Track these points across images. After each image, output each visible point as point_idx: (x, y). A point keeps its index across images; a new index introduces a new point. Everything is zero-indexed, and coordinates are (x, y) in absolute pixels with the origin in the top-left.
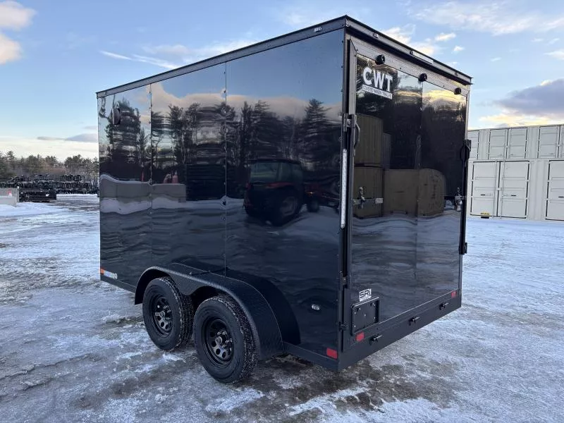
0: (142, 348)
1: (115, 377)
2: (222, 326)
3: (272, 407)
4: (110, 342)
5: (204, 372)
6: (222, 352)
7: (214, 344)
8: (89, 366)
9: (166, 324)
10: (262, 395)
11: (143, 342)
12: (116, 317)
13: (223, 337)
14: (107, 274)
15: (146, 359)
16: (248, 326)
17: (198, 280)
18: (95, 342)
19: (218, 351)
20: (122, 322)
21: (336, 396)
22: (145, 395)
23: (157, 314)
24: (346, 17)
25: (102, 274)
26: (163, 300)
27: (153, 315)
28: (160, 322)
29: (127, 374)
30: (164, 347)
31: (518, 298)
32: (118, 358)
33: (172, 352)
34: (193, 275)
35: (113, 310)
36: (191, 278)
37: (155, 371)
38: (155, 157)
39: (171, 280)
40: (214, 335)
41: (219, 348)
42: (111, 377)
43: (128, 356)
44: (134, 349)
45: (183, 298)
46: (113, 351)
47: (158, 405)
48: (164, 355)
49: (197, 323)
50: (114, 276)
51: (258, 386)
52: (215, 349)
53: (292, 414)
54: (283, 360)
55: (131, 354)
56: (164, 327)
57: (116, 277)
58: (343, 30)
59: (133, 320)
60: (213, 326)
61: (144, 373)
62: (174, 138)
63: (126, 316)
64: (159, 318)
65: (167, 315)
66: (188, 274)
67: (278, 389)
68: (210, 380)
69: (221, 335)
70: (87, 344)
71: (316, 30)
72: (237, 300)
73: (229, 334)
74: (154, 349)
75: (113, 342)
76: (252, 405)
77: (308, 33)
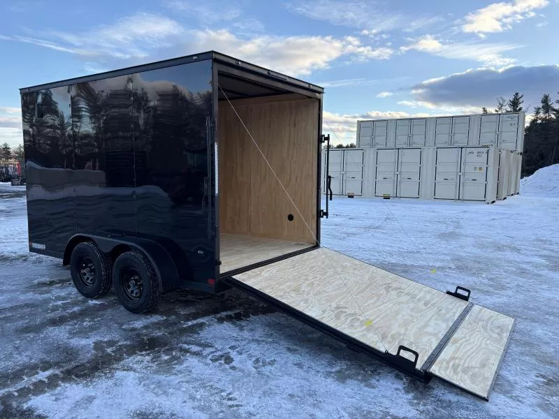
0: (71, 298)
1: (50, 315)
2: (135, 273)
3: (171, 324)
4: (43, 296)
5: (122, 308)
6: (135, 292)
7: (129, 287)
8: (27, 310)
9: (91, 278)
10: (165, 318)
11: (71, 294)
12: (47, 279)
13: (136, 280)
14: (35, 245)
15: (75, 304)
16: (153, 270)
17: (115, 240)
18: (31, 296)
19: (132, 292)
20: (52, 283)
21: (219, 315)
22: (75, 324)
23: (82, 271)
24: (213, 52)
25: (30, 246)
26: (88, 259)
27: (80, 271)
28: (85, 277)
29: (58, 313)
30: (89, 296)
31: (376, 254)
32: (51, 305)
33: (97, 299)
34: (111, 237)
35: (43, 276)
36: (109, 239)
37: (82, 311)
38: (76, 143)
39: (95, 243)
40: (128, 280)
41: (133, 290)
42: (47, 316)
43: (60, 303)
44: (64, 299)
45: (104, 255)
46: (47, 301)
47: (85, 328)
48: (90, 301)
49: (115, 271)
50: (42, 247)
51: (162, 314)
52: (130, 290)
53: (185, 326)
54: (185, 299)
55: (61, 302)
56: (89, 281)
57: (45, 248)
58: (211, 61)
59: (62, 281)
60: (128, 273)
61: (74, 312)
62: (93, 123)
63: (55, 279)
64: (85, 274)
65: (91, 271)
66: (106, 237)
67: (177, 314)
68: (127, 312)
69: (134, 279)
70: (22, 298)
71: (195, 58)
72: (145, 252)
73: (140, 277)
74: (81, 298)
75: (46, 296)
76: (157, 324)
77: (189, 59)
